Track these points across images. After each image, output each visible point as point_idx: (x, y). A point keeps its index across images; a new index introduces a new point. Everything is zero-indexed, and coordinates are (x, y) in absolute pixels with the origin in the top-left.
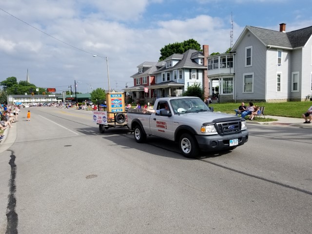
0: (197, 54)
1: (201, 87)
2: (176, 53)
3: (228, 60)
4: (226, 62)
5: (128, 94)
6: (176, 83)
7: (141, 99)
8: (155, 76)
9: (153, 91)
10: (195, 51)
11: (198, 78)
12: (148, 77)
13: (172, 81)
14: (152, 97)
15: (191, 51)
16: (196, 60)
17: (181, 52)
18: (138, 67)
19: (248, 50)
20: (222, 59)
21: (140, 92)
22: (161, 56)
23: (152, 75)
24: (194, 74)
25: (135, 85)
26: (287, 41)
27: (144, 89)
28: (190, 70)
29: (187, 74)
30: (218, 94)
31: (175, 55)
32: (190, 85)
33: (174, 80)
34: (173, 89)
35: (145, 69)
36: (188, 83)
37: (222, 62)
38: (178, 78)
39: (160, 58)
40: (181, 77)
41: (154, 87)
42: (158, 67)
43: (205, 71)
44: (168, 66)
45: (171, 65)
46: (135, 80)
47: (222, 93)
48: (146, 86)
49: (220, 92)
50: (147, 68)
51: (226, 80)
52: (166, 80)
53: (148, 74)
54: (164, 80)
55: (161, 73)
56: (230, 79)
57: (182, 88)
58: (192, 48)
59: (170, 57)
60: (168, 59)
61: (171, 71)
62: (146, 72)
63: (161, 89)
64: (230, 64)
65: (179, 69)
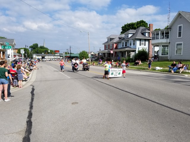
0: (145, 30)
1: (147, 50)
2: (132, 29)
3: (166, 33)
4: (165, 35)
5: (100, 54)
6: (131, 48)
7: (109, 58)
8: (117, 43)
9: (116, 53)
10: (144, 28)
11: (145, 45)
12: (113, 44)
13: (128, 47)
14: (115, 56)
15: (141, 28)
16: (144, 34)
17: (135, 29)
18: (107, 38)
19: (179, 27)
20: (162, 33)
21: (108, 53)
22: (122, 31)
23: (115, 43)
24: (143, 42)
25: (105, 49)
27: (110, 52)
28: (140, 40)
29: (138, 42)
30: (158, 55)
31: (131, 30)
32: (140, 49)
33: (129, 46)
34: (129, 52)
35: (111, 39)
36: (139, 48)
37: (161, 35)
38: (132, 45)
39: (121, 32)
40: (134, 44)
41: (117, 50)
42: (120, 38)
43: (150, 41)
44: (126, 37)
45: (128, 37)
46: (105, 46)
47: (161, 55)
48: (111, 50)
49: (159, 55)
50: (113, 39)
51: (164, 47)
54: (123, 46)
55: (121, 42)
56: (166, 46)
57: (134, 51)
58: (142, 26)
59: (127, 31)
60: (126, 33)
62: (112, 41)
63: (121, 52)
64: (167, 36)
65: (133, 39)
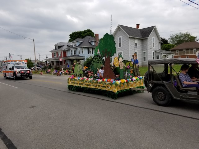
0: (92, 39)
6: (80, 56)
7: (58, 66)
9: (65, 61)
16: (91, 43)
19: (119, 38)
21: (56, 62)
23: (64, 51)
25: (53, 57)
26: (140, 34)
27: (59, 60)
28: (88, 48)
29: (86, 51)
31: (78, 39)
32: (88, 58)
33: (78, 54)
34: (78, 60)
38: (81, 53)
39: (69, 40)
41: (66, 58)
42: (68, 46)
45: (76, 45)
46: (53, 53)
50: (61, 46)
52: (73, 54)
55: (70, 50)
57: (83, 59)
58: (89, 35)
60: (74, 41)
62: (60, 49)
63: (70, 60)
65: (81, 48)
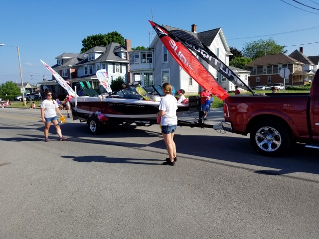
1: (124, 80)
4: (146, 58)
8: (76, 67)
10: (118, 45)
11: (121, 72)
13: (95, 75)
20: (142, 54)
23: (73, 68)
24: (117, 67)
28: (113, 63)
29: (110, 67)
31: (97, 47)
34: (97, 83)
35: (64, 61)
36: (112, 77)
37: (142, 58)
42: (79, 59)
44: (90, 59)
45: (93, 58)
48: (66, 79)
50: (67, 60)
51: (147, 75)
52: (89, 73)
53: (68, 66)
54: (86, 73)
56: (150, 73)
58: (116, 42)
59: (92, 49)
61: (94, 64)
64: (149, 60)
65: (101, 62)
